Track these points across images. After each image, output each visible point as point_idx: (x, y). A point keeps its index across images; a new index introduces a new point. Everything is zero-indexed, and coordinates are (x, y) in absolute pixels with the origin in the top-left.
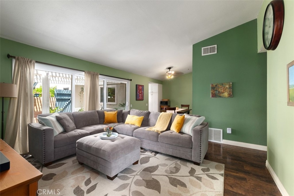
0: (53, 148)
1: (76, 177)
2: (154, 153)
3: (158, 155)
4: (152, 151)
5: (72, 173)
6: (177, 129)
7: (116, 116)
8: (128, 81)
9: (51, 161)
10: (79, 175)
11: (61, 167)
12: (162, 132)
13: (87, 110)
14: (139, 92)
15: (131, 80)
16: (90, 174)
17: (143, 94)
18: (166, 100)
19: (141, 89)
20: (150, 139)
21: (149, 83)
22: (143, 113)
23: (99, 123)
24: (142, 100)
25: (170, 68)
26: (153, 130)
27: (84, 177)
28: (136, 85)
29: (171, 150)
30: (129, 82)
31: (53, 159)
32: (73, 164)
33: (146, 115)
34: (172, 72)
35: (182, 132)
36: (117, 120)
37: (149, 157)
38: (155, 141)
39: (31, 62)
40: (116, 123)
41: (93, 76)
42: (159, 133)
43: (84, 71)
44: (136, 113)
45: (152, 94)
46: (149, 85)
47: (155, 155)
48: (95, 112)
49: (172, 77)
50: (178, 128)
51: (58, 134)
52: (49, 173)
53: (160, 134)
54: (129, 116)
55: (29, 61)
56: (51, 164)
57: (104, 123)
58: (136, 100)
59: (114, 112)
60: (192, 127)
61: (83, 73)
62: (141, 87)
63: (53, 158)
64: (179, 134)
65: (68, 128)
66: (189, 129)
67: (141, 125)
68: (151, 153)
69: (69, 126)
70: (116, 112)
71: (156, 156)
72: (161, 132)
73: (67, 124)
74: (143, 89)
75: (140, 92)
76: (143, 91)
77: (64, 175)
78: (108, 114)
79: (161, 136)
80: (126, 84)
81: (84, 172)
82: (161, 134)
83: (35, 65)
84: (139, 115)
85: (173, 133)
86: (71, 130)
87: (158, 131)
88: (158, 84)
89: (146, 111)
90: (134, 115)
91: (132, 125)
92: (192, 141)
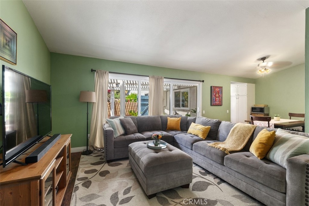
0: (113, 148)
1: (121, 181)
2: (218, 180)
3: (223, 185)
4: (216, 177)
5: (122, 175)
6: (258, 153)
7: (180, 123)
8: (199, 82)
9: (112, 159)
10: (124, 180)
11: (117, 167)
12: (232, 152)
13: (151, 115)
14: (215, 95)
15: (203, 81)
16: (133, 182)
17: (222, 98)
18: (262, 106)
19: (218, 92)
20: (212, 158)
21: (231, 83)
22: (211, 122)
23: (161, 129)
24: (220, 105)
25: (263, 59)
26: (218, 147)
27: (127, 184)
28: (211, 87)
29: (245, 184)
30: (201, 83)
31: (113, 158)
32: (127, 166)
33: (215, 125)
34: (269, 63)
35: (268, 158)
36: (180, 128)
37: (209, 184)
38: (219, 163)
39: (105, 73)
40: (180, 131)
41: (157, 80)
42: (226, 152)
43: (148, 76)
44: (202, 122)
45: (237, 97)
46: (231, 86)
47: (219, 183)
48: (158, 117)
49: (269, 71)
50: (260, 151)
51: (119, 135)
52: (107, 170)
53: (227, 154)
54: (193, 125)
55: (104, 73)
56: (112, 162)
57: (167, 129)
58: (211, 105)
59: (177, 118)
60: (289, 153)
61: (148, 78)
62: (218, 89)
63: (113, 156)
64: (262, 162)
65: (128, 131)
66: (283, 157)
67: (207, 137)
68: (214, 178)
69: (129, 129)
70: (179, 118)
71: (219, 186)
72: (229, 152)
73: (127, 127)
74: (222, 92)
75: (217, 95)
76: (222, 94)
77: (114, 176)
78: (171, 120)
79: (228, 159)
80: (197, 86)
81: (130, 178)
82: (229, 155)
83: (109, 75)
84: (204, 124)
85: (251, 158)
86: (131, 133)
87: (225, 149)
88: (246, 84)
89: (215, 120)
90: (199, 123)
91: (194, 136)
92: (286, 181)
